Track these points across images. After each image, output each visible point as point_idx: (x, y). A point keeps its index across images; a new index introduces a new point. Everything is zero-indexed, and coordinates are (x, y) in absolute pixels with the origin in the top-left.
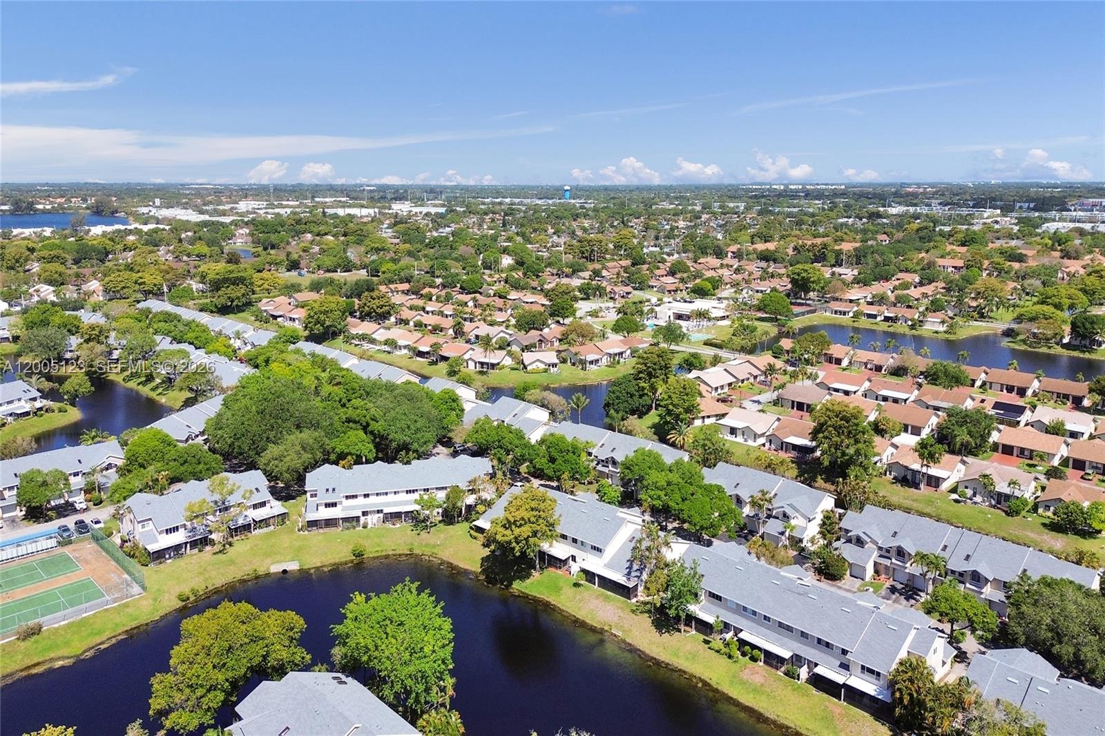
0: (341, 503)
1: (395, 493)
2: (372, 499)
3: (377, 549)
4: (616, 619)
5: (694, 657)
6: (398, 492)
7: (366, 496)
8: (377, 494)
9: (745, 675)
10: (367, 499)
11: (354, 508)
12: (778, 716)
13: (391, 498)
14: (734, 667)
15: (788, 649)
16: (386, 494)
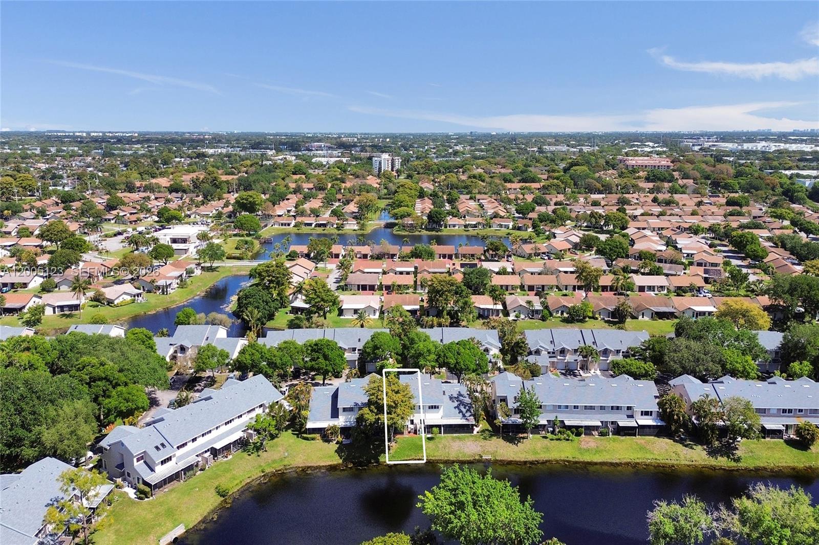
0: (174, 455)
1: (217, 428)
2: (201, 441)
3: (236, 482)
4: (479, 448)
5: (547, 449)
6: (219, 426)
7: (194, 440)
8: (203, 435)
9: (584, 446)
10: (195, 442)
11: (187, 454)
12: (620, 459)
13: (215, 433)
14: (575, 444)
15: (596, 420)
16: (210, 431)
